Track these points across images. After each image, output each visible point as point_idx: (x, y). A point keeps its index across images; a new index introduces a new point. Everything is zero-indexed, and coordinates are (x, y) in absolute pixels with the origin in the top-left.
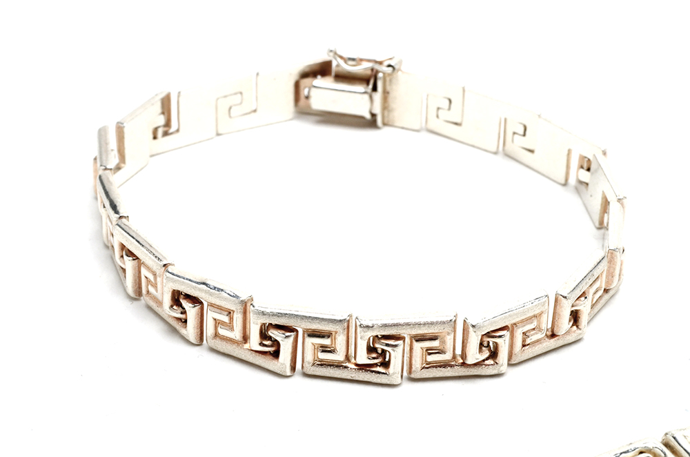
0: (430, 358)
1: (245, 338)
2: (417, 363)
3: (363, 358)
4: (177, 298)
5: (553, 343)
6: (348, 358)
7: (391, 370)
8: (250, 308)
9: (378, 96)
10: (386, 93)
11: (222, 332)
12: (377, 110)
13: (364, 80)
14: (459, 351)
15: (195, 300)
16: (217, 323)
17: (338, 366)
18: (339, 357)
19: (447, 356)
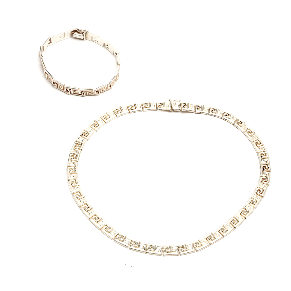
0: (89, 93)
1: (64, 89)
2: (87, 94)
3: (80, 93)
4: (54, 82)
5: (107, 90)
6: (78, 93)
7: (84, 95)
8: (65, 86)
9: (84, 36)
10: (86, 35)
11: (60, 88)
12: (84, 38)
13: (82, 33)
14: (93, 92)
15: (57, 84)
16: (60, 87)
17: (77, 94)
18: (77, 93)
19: (92, 93)
